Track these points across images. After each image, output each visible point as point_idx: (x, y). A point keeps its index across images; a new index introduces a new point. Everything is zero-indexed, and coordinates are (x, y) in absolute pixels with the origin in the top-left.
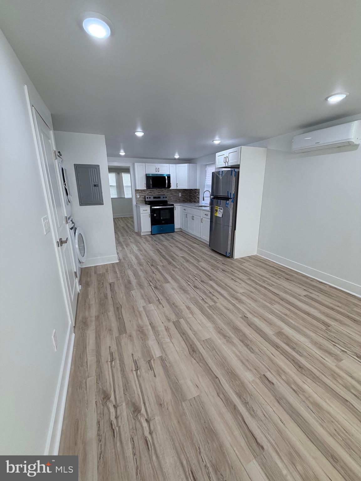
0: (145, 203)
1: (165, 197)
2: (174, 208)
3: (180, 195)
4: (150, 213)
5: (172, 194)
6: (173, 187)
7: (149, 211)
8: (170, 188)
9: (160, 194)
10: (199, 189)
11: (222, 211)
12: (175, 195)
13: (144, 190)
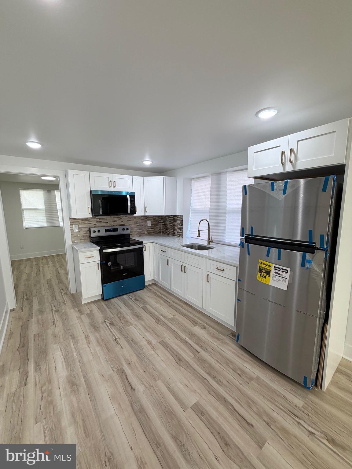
0: (89, 240)
1: (125, 229)
2: (143, 247)
3: (149, 224)
4: (99, 262)
5: (136, 223)
6: (139, 212)
7: (97, 258)
8: (135, 215)
9: (115, 223)
10: (181, 216)
11: (287, 275)
12: (141, 224)
13: (87, 219)
